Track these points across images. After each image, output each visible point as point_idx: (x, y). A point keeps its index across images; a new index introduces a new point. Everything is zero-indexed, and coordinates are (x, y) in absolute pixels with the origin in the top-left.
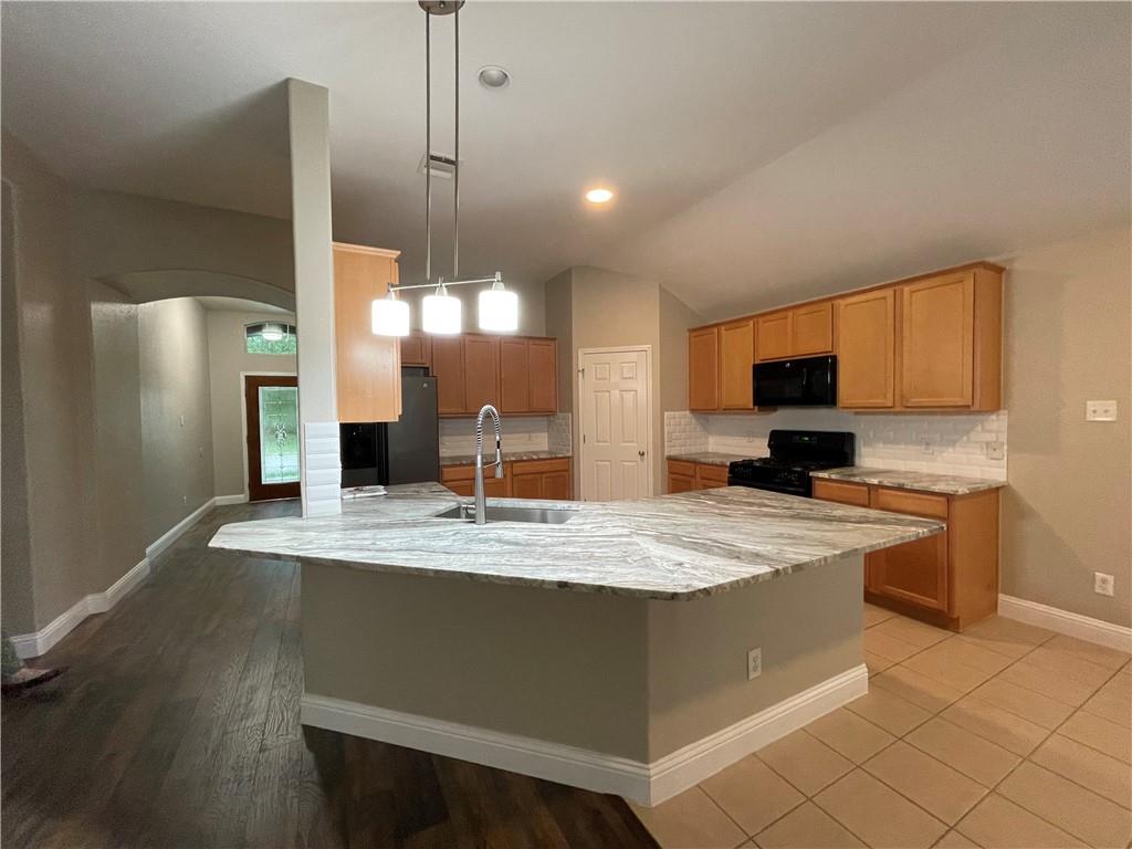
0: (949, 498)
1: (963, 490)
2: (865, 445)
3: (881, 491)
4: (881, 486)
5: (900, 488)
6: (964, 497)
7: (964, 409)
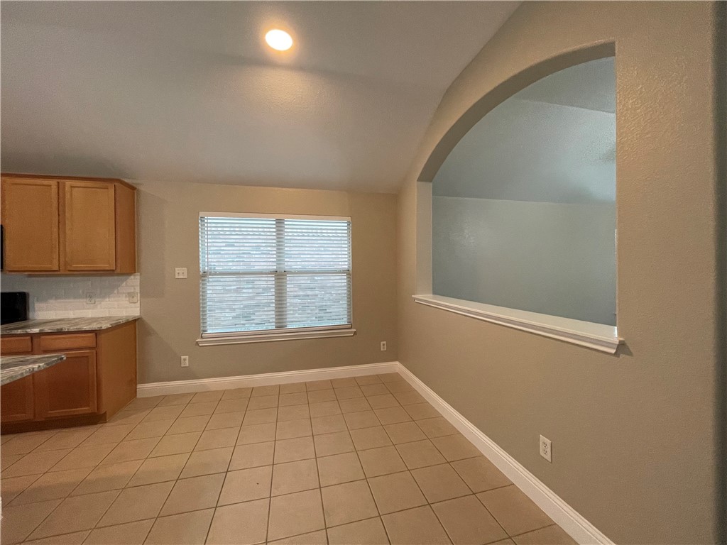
0: (96, 333)
1: (105, 325)
2: (37, 301)
3: (43, 337)
4: (41, 334)
5: (60, 332)
6: (108, 330)
7: (110, 273)
